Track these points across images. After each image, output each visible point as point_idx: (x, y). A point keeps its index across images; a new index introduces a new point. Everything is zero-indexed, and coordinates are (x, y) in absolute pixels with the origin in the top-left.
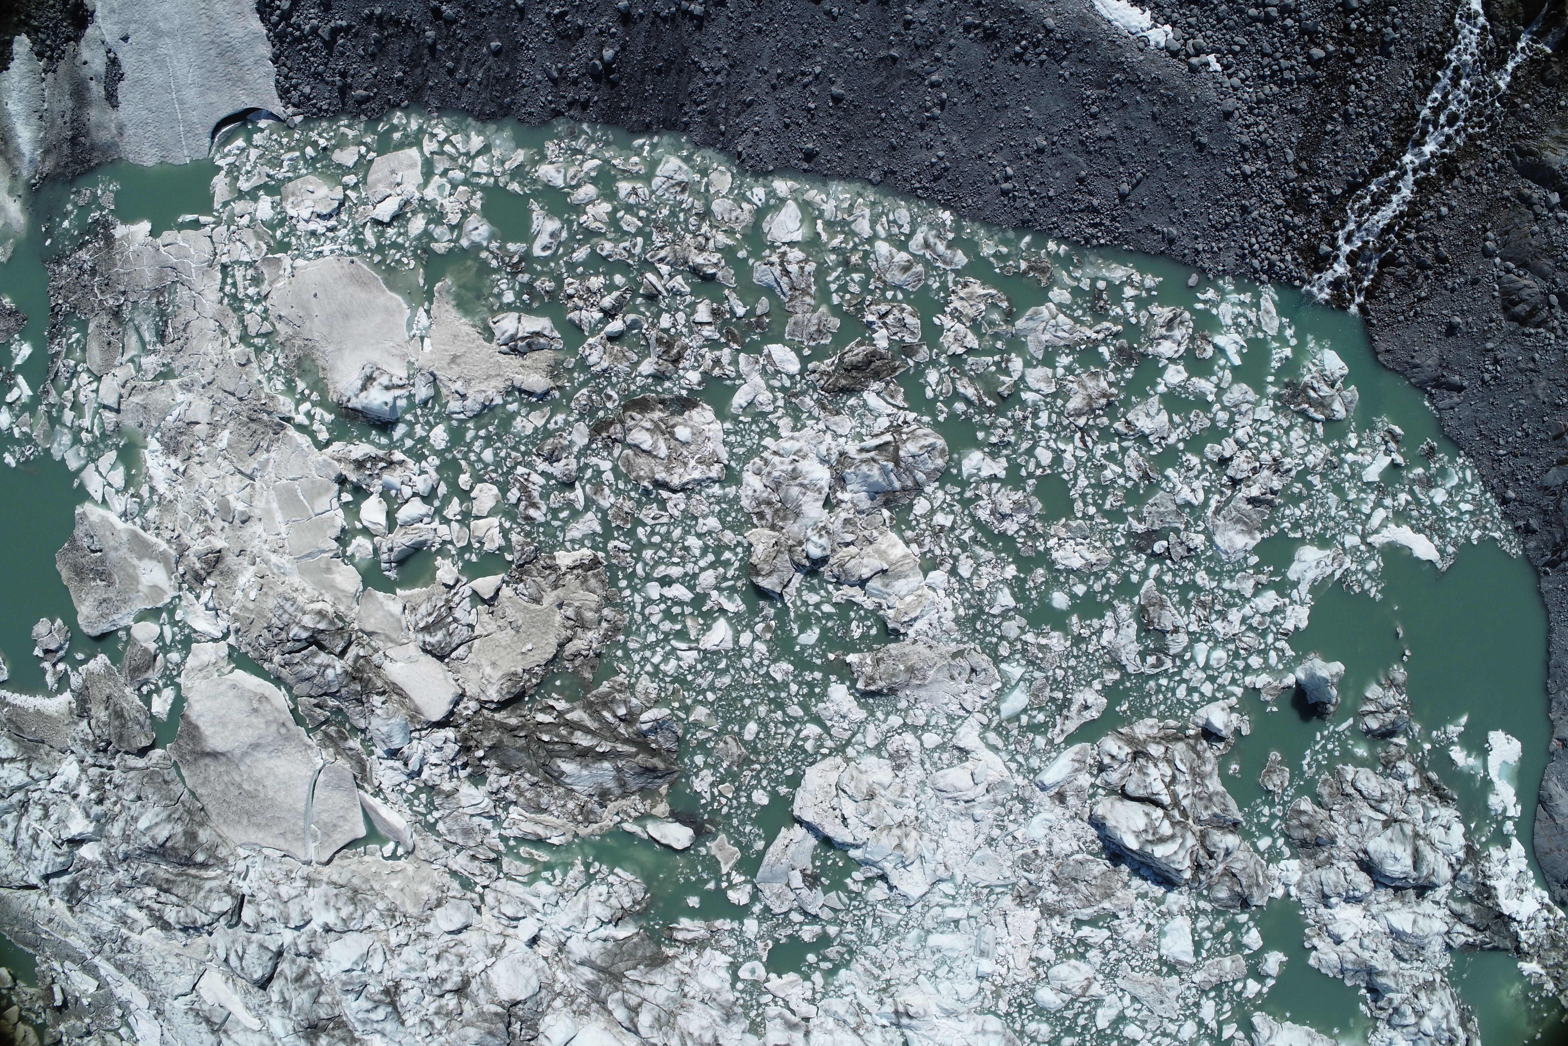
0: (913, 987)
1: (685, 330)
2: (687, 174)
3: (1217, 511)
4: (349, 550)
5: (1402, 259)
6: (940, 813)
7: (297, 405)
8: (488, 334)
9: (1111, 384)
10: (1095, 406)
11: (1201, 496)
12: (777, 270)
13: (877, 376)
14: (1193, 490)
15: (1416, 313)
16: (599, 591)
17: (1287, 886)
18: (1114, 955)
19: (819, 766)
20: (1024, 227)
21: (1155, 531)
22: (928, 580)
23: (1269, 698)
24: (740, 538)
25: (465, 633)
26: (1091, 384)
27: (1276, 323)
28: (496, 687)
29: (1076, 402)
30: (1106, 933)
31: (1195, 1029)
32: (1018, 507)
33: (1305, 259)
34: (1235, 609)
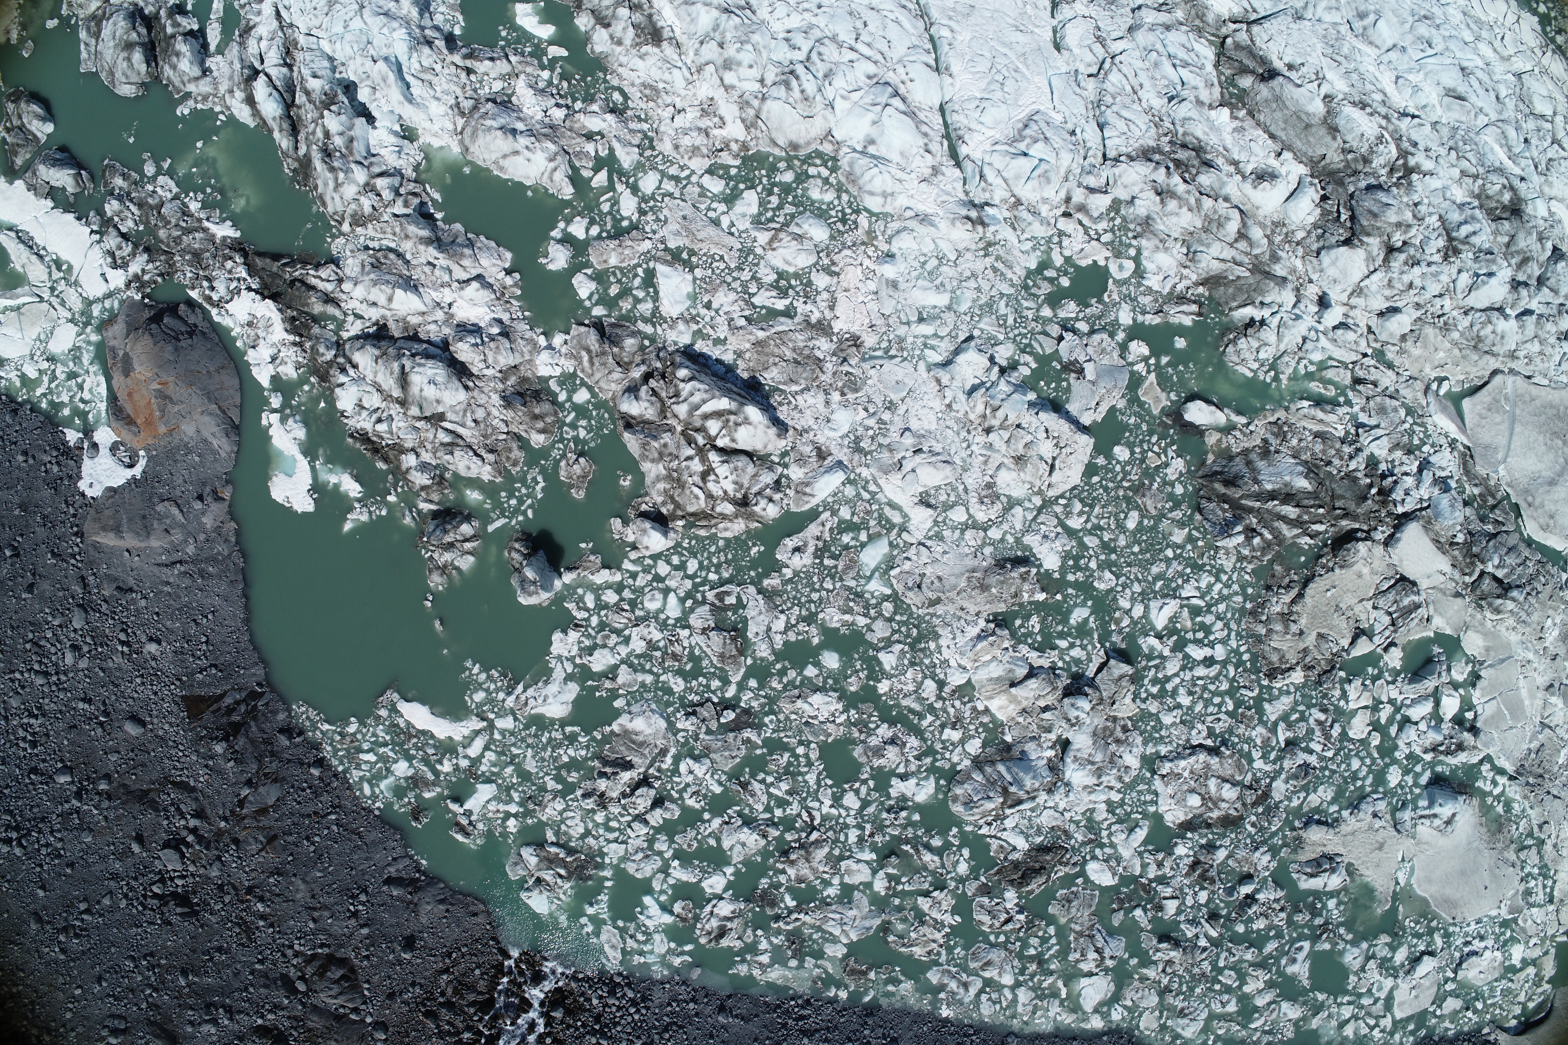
0: (961, 247)
1: (1187, 890)
2: (1178, 1025)
3: (664, 752)
4: (1469, 668)
5: (472, 1010)
6: (945, 438)
7: (1503, 791)
8: (1351, 870)
9: (783, 872)
10: (802, 852)
11: (683, 768)
12: (1107, 953)
13: (1016, 865)
14: (691, 772)
15: (449, 955)
16: (1267, 648)
17: (550, 347)
18: (746, 275)
19: (1068, 487)
20: (872, 1010)
21: (732, 731)
22: (967, 676)
23: (592, 558)
24: (1143, 706)
25: (1381, 603)
26: (805, 872)
27: (604, 937)
28: (1360, 555)
29: (820, 854)
30: (756, 300)
31: (641, 184)
32: (878, 752)
33: (575, 1001)
34: (638, 652)
